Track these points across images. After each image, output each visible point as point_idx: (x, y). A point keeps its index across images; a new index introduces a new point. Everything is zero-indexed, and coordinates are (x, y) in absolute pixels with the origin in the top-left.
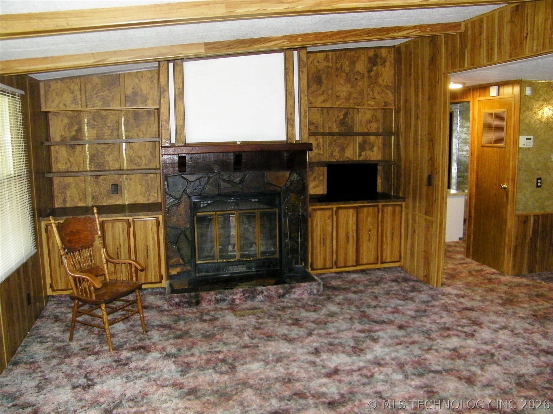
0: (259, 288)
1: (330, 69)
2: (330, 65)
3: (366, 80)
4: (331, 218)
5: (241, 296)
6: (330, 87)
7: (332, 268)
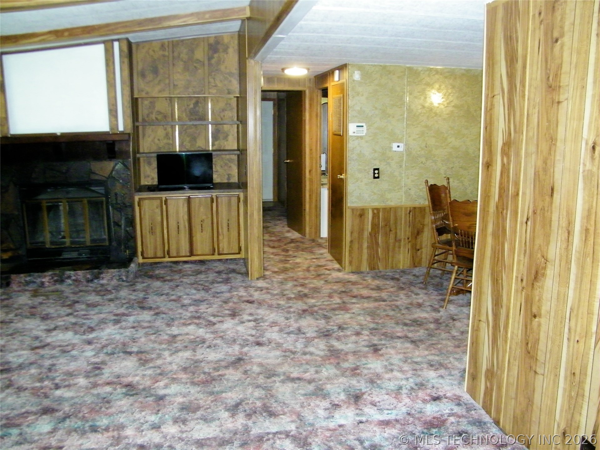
0: (68, 273)
1: (166, 59)
2: (166, 53)
3: (206, 67)
4: (159, 208)
5: (50, 279)
6: (167, 76)
7: (164, 257)
